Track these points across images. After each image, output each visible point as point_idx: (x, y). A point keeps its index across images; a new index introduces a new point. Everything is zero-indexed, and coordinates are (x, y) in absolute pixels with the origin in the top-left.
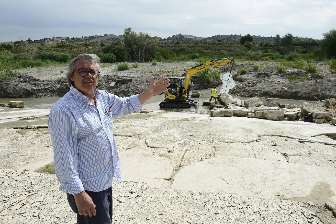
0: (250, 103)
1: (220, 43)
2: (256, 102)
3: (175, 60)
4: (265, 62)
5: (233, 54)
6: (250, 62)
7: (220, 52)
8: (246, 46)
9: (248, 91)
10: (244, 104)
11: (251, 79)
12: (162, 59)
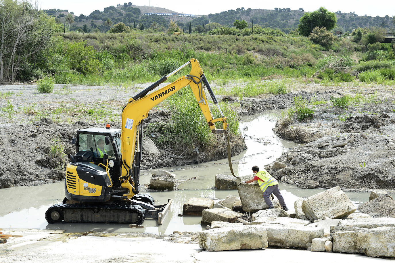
0: (321, 205)
1: (243, 30)
2: (338, 201)
3: (110, 78)
4: (369, 85)
5: (282, 63)
6: (326, 86)
7: (243, 57)
8: (315, 41)
9: (319, 170)
10: (304, 211)
11: (328, 134)
12: (71, 73)
